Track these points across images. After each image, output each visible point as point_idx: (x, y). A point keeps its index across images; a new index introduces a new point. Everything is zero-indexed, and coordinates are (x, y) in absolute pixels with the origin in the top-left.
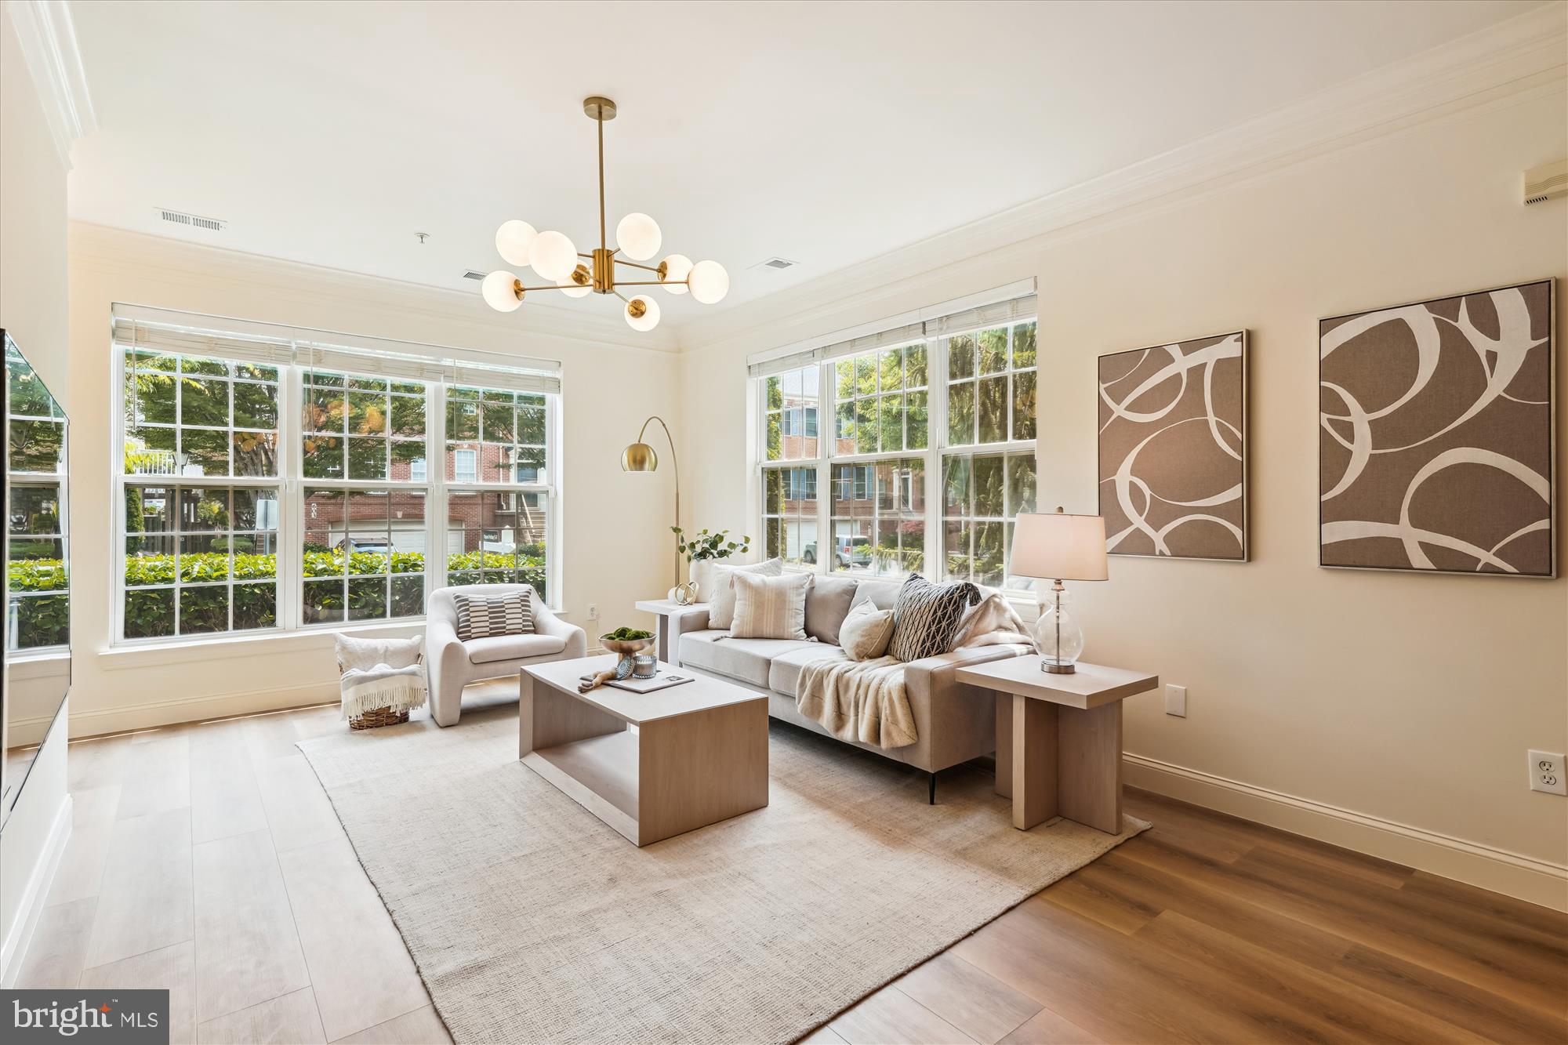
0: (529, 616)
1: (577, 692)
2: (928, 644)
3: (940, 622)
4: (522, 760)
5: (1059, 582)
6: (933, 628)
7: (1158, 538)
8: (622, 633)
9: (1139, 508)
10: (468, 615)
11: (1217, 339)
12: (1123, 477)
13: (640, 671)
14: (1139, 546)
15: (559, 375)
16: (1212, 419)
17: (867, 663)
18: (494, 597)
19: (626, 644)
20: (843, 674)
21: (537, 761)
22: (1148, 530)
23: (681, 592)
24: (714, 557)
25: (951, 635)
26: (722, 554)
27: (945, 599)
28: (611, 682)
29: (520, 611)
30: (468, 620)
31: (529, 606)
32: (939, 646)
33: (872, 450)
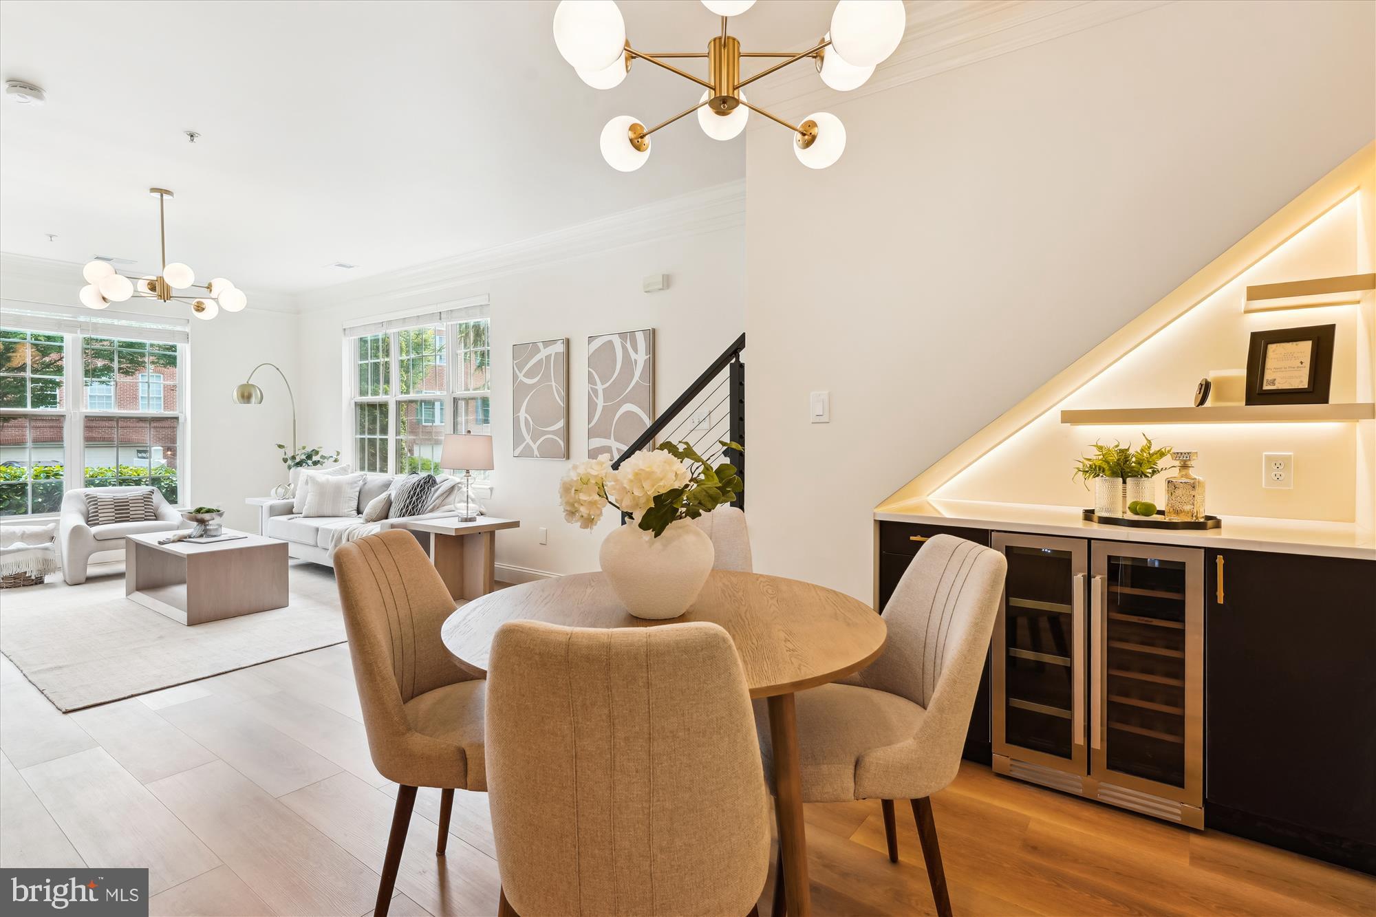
0: (152, 509)
1: (158, 545)
2: (404, 510)
3: (412, 498)
4: (129, 597)
5: (468, 472)
6: (408, 501)
7: (535, 447)
8: (199, 511)
9: (528, 431)
10: (97, 508)
11: (554, 342)
12: (523, 414)
13: (209, 533)
14: (527, 453)
15: (187, 330)
16: (553, 384)
17: (371, 523)
18: (119, 495)
19: (200, 516)
20: (352, 531)
21: (140, 597)
22: (531, 443)
23: (281, 490)
24: (308, 465)
25: (420, 506)
26: (315, 463)
27: (416, 484)
28: (184, 540)
29: (143, 505)
30: (97, 512)
31: (152, 502)
32: (410, 512)
33: (408, 392)
